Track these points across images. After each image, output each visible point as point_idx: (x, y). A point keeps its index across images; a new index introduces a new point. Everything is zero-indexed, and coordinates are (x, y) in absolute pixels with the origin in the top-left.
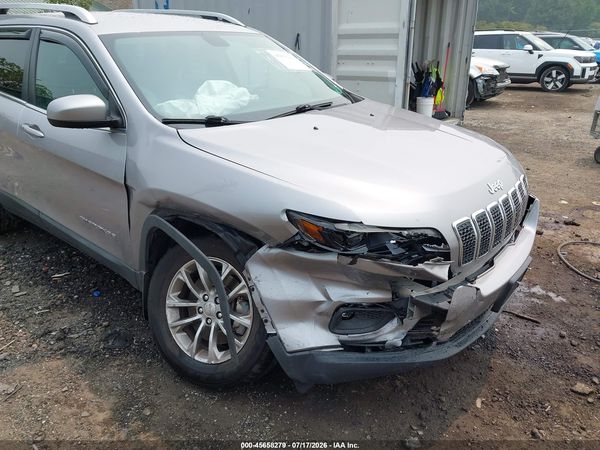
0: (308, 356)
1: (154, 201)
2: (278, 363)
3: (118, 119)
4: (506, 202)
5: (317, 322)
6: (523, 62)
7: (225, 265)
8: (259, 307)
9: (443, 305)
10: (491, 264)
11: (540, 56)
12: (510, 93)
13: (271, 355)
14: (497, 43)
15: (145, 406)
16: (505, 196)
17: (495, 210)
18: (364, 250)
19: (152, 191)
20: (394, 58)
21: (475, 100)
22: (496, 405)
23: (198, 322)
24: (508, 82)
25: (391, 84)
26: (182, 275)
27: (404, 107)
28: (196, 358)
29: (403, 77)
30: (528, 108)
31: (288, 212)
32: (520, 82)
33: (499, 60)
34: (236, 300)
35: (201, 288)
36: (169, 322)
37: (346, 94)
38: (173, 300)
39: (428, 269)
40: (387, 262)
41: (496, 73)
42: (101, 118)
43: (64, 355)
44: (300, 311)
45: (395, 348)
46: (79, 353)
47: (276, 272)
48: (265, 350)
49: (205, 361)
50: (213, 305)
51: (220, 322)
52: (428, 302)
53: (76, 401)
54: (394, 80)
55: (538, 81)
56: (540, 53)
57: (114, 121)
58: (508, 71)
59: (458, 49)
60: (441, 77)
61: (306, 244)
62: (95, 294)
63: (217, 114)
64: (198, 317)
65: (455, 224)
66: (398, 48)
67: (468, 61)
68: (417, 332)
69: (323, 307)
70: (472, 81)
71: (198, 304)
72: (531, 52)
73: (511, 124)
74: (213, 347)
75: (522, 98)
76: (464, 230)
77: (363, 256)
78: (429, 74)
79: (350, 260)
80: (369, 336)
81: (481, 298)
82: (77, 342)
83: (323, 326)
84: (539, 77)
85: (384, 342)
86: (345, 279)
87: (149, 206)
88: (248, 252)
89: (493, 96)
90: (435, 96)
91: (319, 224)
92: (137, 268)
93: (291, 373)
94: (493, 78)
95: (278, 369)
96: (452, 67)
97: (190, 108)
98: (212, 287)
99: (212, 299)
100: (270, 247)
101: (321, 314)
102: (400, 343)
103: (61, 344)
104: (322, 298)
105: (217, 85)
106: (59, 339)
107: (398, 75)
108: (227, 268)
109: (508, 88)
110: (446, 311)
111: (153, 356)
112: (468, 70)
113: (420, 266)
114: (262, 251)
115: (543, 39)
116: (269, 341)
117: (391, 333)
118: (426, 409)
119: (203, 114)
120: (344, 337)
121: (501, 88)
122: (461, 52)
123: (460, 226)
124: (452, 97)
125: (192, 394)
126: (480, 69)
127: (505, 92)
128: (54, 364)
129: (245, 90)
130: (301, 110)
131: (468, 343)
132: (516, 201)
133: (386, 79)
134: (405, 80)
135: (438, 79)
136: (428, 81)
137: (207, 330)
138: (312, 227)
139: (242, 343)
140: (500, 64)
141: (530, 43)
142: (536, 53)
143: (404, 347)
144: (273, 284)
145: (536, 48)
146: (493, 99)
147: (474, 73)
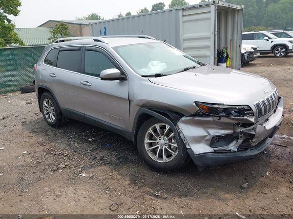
0: (203, 156)
1: (141, 104)
2: (191, 159)
3: (124, 76)
4: (271, 97)
5: (204, 143)
6: (264, 45)
7: (167, 126)
8: (183, 139)
9: (253, 133)
10: (268, 120)
11: (272, 42)
12: (259, 59)
13: (189, 156)
14: (251, 37)
15: (141, 179)
16: (270, 95)
17: (268, 99)
18: (223, 114)
19: (141, 101)
20: (209, 47)
21: (244, 63)
22: (274, 174)
23: (158, 147)
24: (258, 54)
25: (209, 58)
26: (150, 131)
27: (214, 65)
28: (158, 161)
29: (214, 55)
30: (269, 65)
31: (195, 102)
32: (264, 54)
33: (253, 45)
34: (171, 139)
35: (158, 135)
36: (146, 148)
37: (199, 63)
38: (147, 141)
39: (248, 118)
40: (233, 117)
41: (253, 51)
42: (118, 76)
43: (105, 164)
44: (199, 140)
45: (235, 152)
46: (110, 164)
47: (189, 126)
48: (186, 154)
49: (162, 162)
50: (163, 140)
51: (166, 147)
52: (247, 132)
53: (116, 178)
54: (210, 57)
55: (272, 53)
56: (272, 40)
57: (122, 78)
58: (258, 49)
59: (235, 41)
60: (229, 54)
61: (201, 114)
62: (108, 145)
63: (158, 72)
64: (157, 146)
65: (255, 104)
66: (210, 43)
67: (240, 46)
68: (243, 145)
69: (207, 138)
70: (243, 55)
71: (157, 141)
72: (267, 40)
73: (262, 73)
74: (164, 157)
75: (265, 61)
76: (258, 105)
77: (223, 116)
78: (223, 53)
79: (219, 118)
80: (225, 148)
81: (266, 130)
82: (108, 160)
83: (207, 144)
84: (273, 51)
85: (230, 150)
86: (215, 126)
87: (139, 106)
88: (178, 119)
89: (252, 61)
90: (226, 62)
91: (207, 105)
92: (131, 130)
93: (197, 162)
94: (251, 53)
95: (192, 161)
96: (233, 49)
97: (149, 71)
98: (162, 134)
99: (162, 139)
100: (187, 117)
101: (207, 140)
102: (236, 150)
103: (102, 161)
104: (207, 134)
105: (155, 62)
106: (101, 160)
107: (211, 54)
108: (168, 127)
109: (259, 57)
110: (254, 135)
111: (138, 164)
112: (241, 50)
113: (245, 117)
114: (183, 118)
115: (272, 34)
116: (188, 151)
117: (233, 147)
118: (247, 176)
119: (154, 73)
120: (215, 149)
121: (255, 57)
122: (237, 43)
123: (256, 104)
124: (234, 62)
125: (157, 175)
126: (245, 49)
127: (257, 59)
128: (102, 168)
129: (164, 64)
130: (186, 70)
131: (262, 150)
132: (272, 99)
133: (205, 56)
134: (214, 57)
135: (227, 55)
136: (223, 56)
137: (161, 150)
138: (204, 107)
139: (177, 153)
140: (254, 46)
141: (267, 36)
142: (270, 40)
143: (238, 151)
144: (188, 130)
145: (270, 38)
146: (252, 62)
147: (243, 51)
